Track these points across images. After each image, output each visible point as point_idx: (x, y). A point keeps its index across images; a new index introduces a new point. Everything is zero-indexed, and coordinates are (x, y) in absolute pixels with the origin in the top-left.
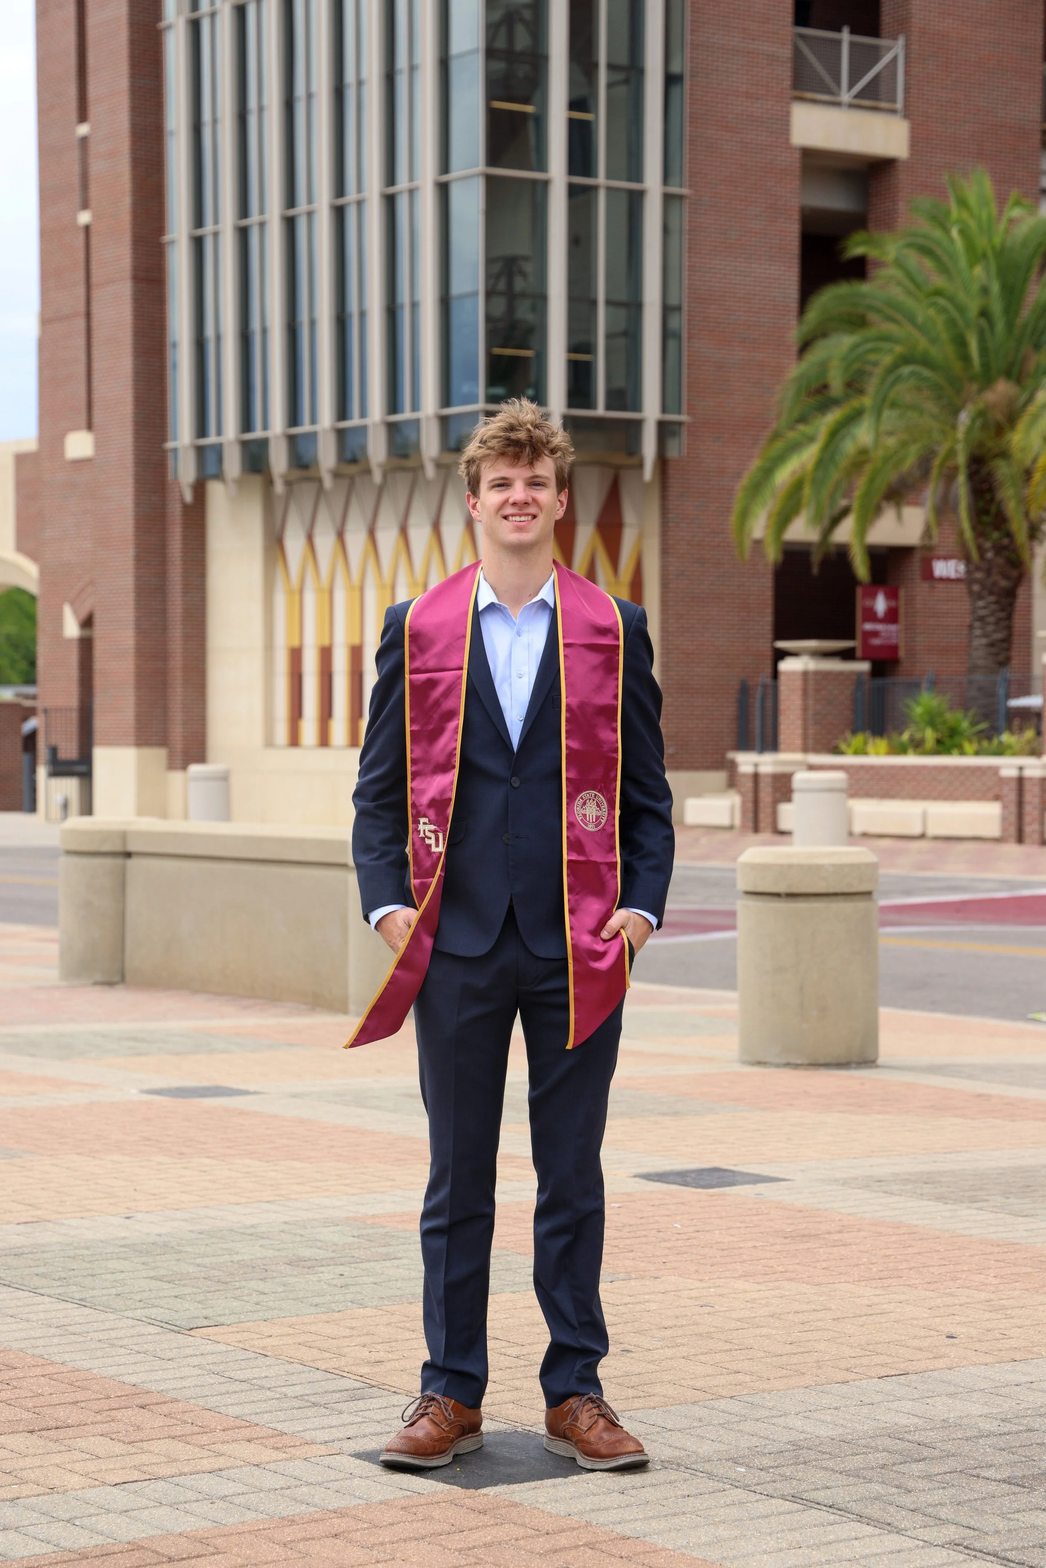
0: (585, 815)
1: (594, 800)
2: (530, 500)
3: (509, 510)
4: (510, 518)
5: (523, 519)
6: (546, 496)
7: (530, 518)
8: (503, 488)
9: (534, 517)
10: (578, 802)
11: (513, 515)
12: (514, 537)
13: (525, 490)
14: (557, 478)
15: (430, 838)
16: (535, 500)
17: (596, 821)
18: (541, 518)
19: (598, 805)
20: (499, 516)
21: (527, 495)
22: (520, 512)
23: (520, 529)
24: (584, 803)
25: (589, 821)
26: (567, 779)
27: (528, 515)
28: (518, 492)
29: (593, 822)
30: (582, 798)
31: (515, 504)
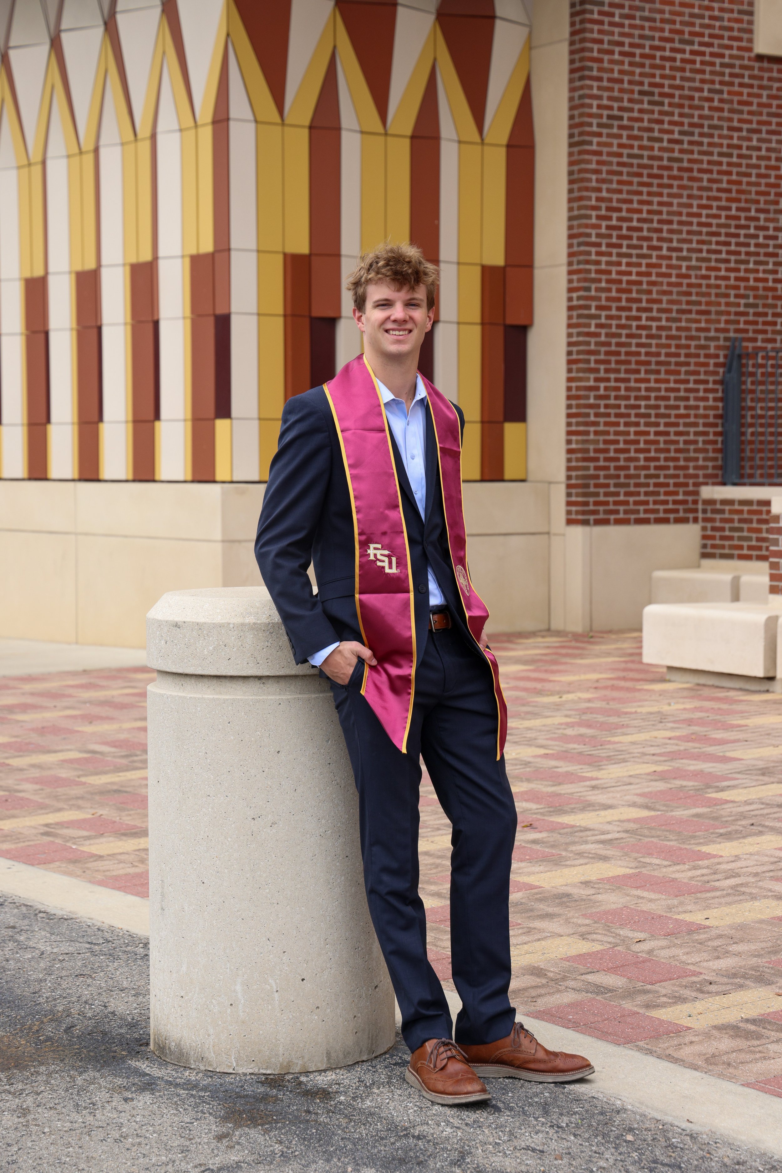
3: (389, 326)
5: (401, 333)
6: (419, 314)
7: (407, 332)
9: (410, 331)
11: (393, 330)
15: (383, 561)
18: (415, 332)
23: (399, 342)
27: (405, 330)
28: (398, 312)
31: (395, 321)
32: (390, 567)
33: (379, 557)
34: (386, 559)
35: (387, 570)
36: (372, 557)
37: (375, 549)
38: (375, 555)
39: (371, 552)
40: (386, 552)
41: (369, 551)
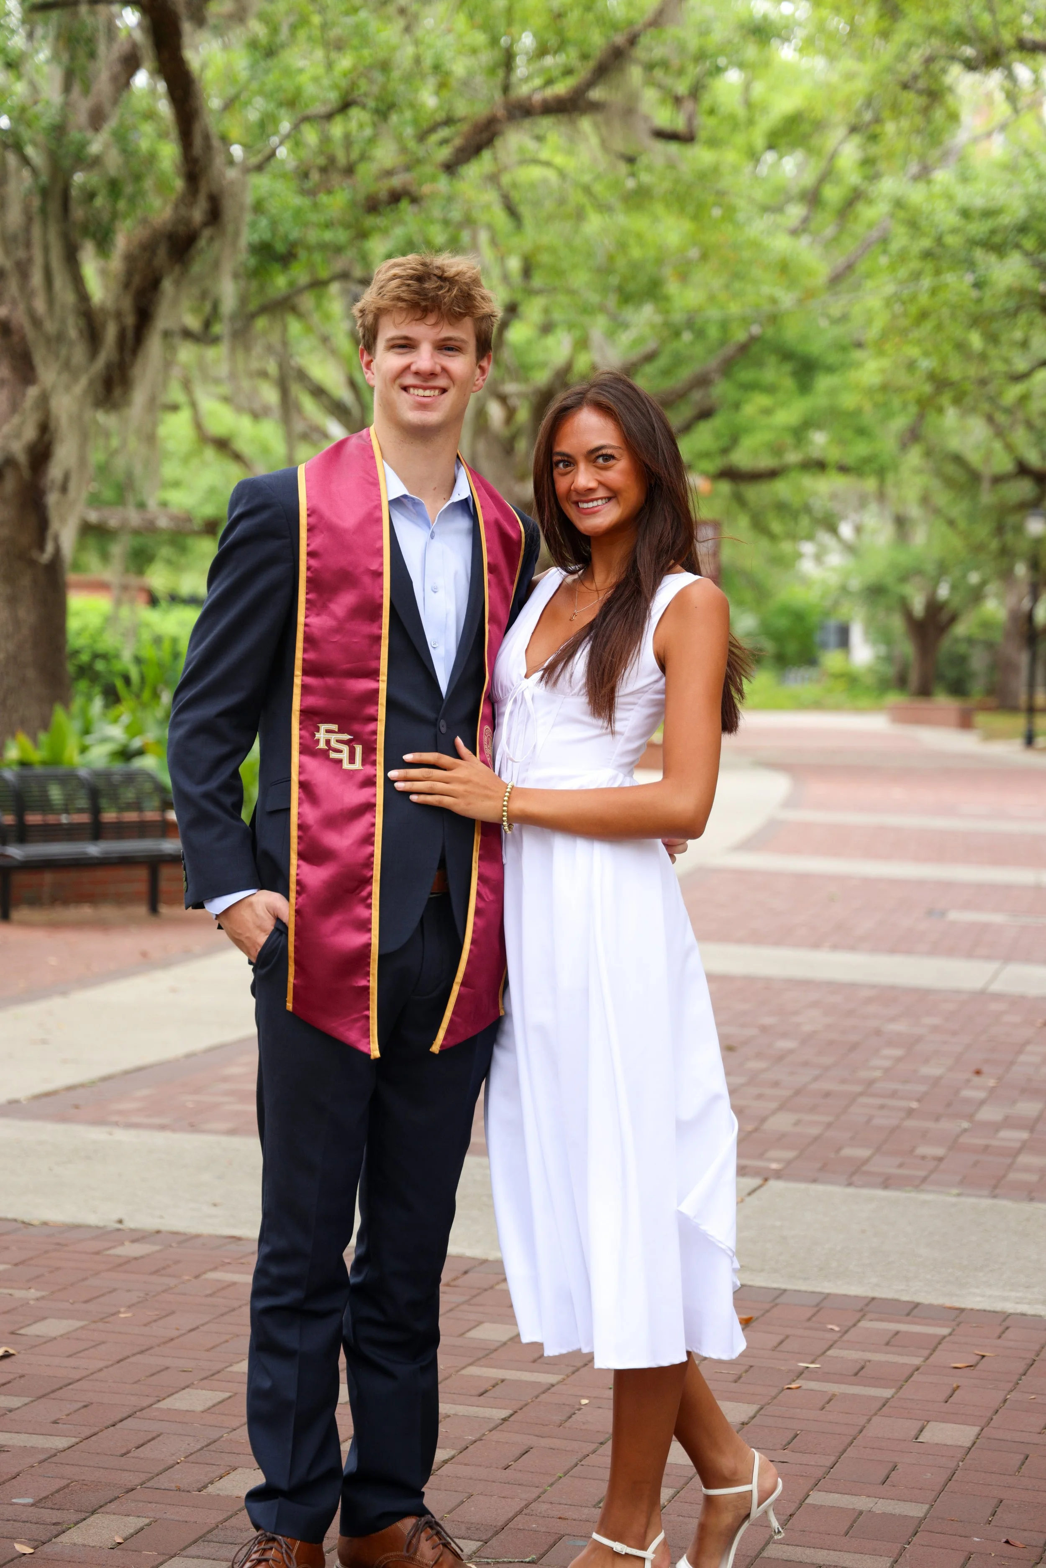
2: (438, 369)
3: (409, 380)
4: (412, 391)
5: (428, 393)
6: (459, 364)
7: (437, 392)
8: (404, 350)
9: (444, 391)
11: (415, 387)
12: (416, 416)
13: (432, 356)
14: (477, 341)
15: (339, 751)
16: (444, 370)
18: (452, 392)
20: (397, 387)
21: (436, 363)
22: (424, 384)
23: (424, 405)
27: (434, 388)
28: (424, 359)
31: (417, 373)
32: (352, 760)
33: (334, 744)
34: (345, 748)
35: (346, 765)
36: (322, 745)
37: (328, 731)
38: (328, 742)
39: (321, 736)
40: (346, 737)
41: (317, 736)
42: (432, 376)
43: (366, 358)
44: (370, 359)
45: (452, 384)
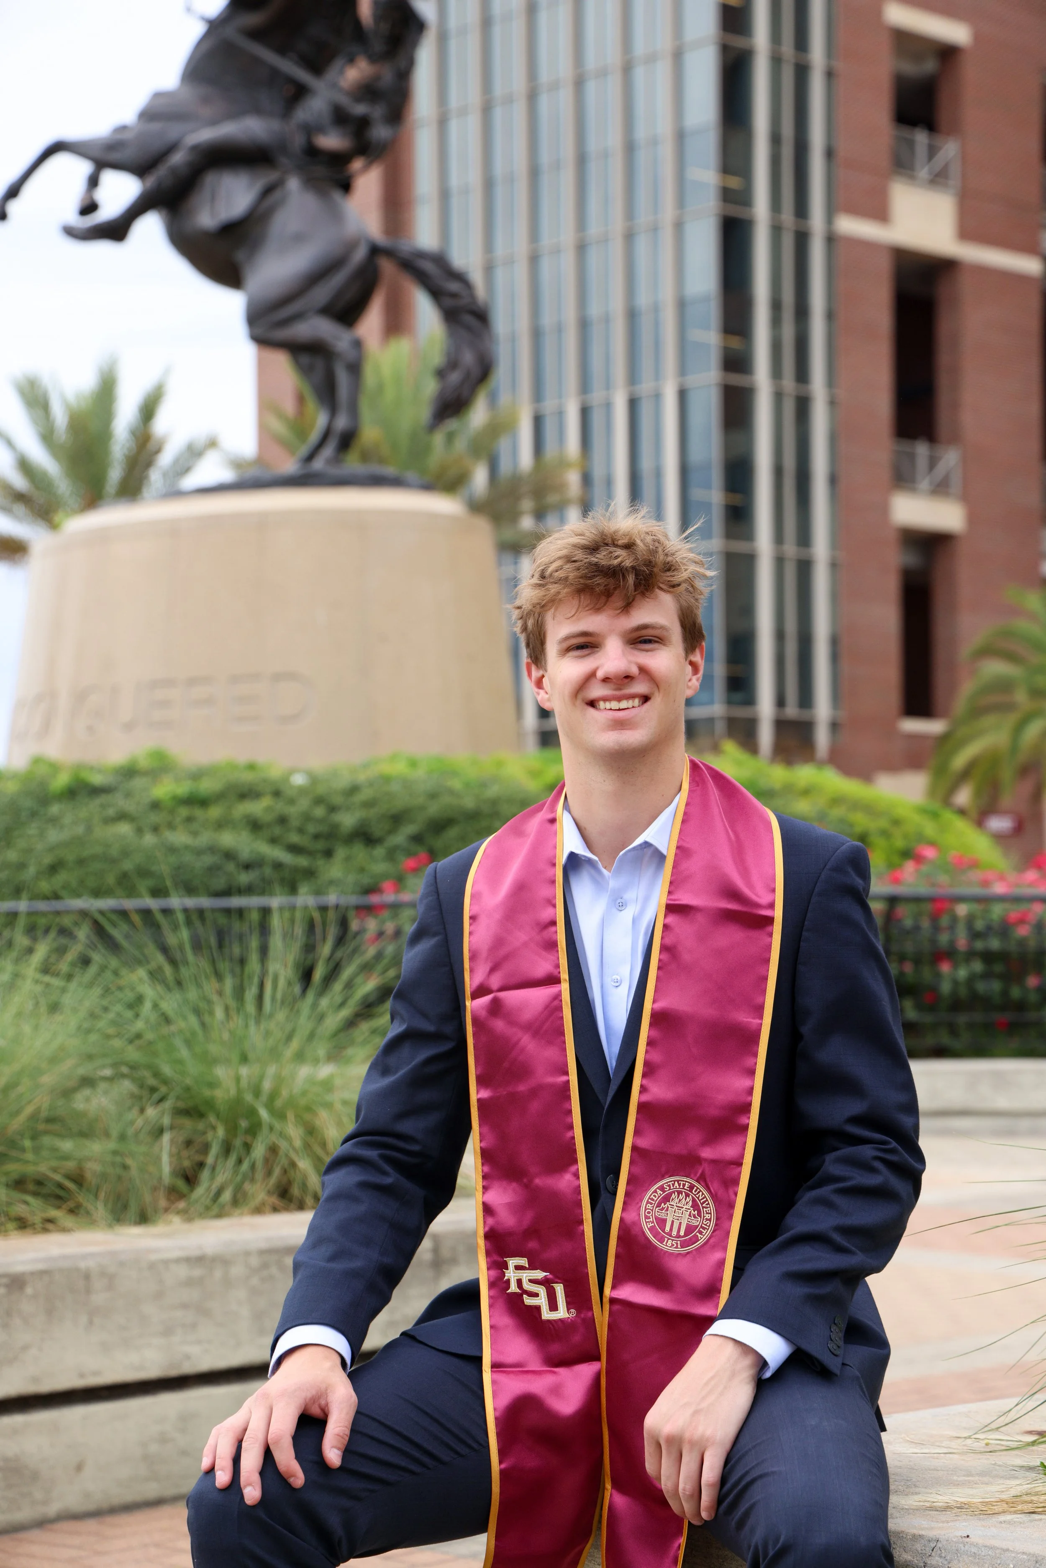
0: (662, 1222)
1: (687, 1195)
2: (634, 670)
4: (602, 705)
8: (585, 652)
10: (653, 1193)
12: (610, 739)
13: (624, 654)
14: (683, 625)
16: (643, 670)
17: (686, 1234)
19: (695, 1206)
20: (579, 702)
21: (630, 662)
22: (617, 693)
24: (666, 1199)
25: (670, 1234)
26: (634, 1148)
29: (678, 1236)
30: (662, 1188)
42: (626, 681)
43: (535, 674)
44: (541, 673)
45: (656, 689)
